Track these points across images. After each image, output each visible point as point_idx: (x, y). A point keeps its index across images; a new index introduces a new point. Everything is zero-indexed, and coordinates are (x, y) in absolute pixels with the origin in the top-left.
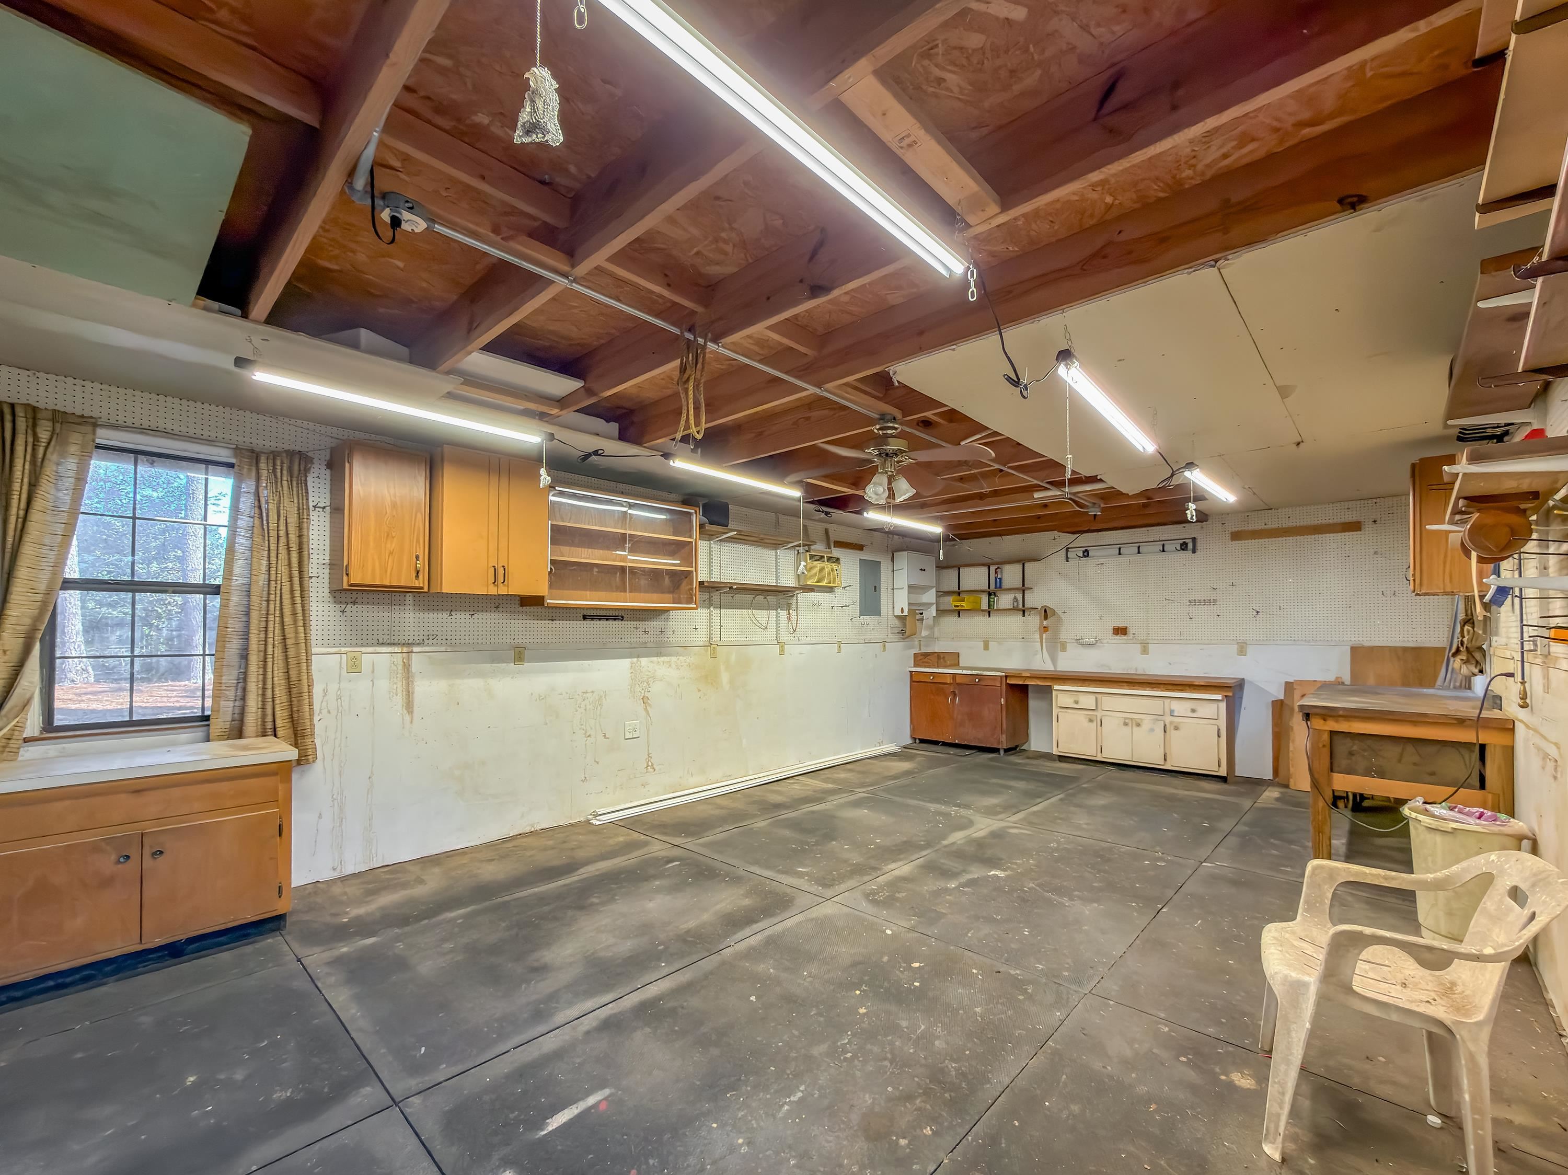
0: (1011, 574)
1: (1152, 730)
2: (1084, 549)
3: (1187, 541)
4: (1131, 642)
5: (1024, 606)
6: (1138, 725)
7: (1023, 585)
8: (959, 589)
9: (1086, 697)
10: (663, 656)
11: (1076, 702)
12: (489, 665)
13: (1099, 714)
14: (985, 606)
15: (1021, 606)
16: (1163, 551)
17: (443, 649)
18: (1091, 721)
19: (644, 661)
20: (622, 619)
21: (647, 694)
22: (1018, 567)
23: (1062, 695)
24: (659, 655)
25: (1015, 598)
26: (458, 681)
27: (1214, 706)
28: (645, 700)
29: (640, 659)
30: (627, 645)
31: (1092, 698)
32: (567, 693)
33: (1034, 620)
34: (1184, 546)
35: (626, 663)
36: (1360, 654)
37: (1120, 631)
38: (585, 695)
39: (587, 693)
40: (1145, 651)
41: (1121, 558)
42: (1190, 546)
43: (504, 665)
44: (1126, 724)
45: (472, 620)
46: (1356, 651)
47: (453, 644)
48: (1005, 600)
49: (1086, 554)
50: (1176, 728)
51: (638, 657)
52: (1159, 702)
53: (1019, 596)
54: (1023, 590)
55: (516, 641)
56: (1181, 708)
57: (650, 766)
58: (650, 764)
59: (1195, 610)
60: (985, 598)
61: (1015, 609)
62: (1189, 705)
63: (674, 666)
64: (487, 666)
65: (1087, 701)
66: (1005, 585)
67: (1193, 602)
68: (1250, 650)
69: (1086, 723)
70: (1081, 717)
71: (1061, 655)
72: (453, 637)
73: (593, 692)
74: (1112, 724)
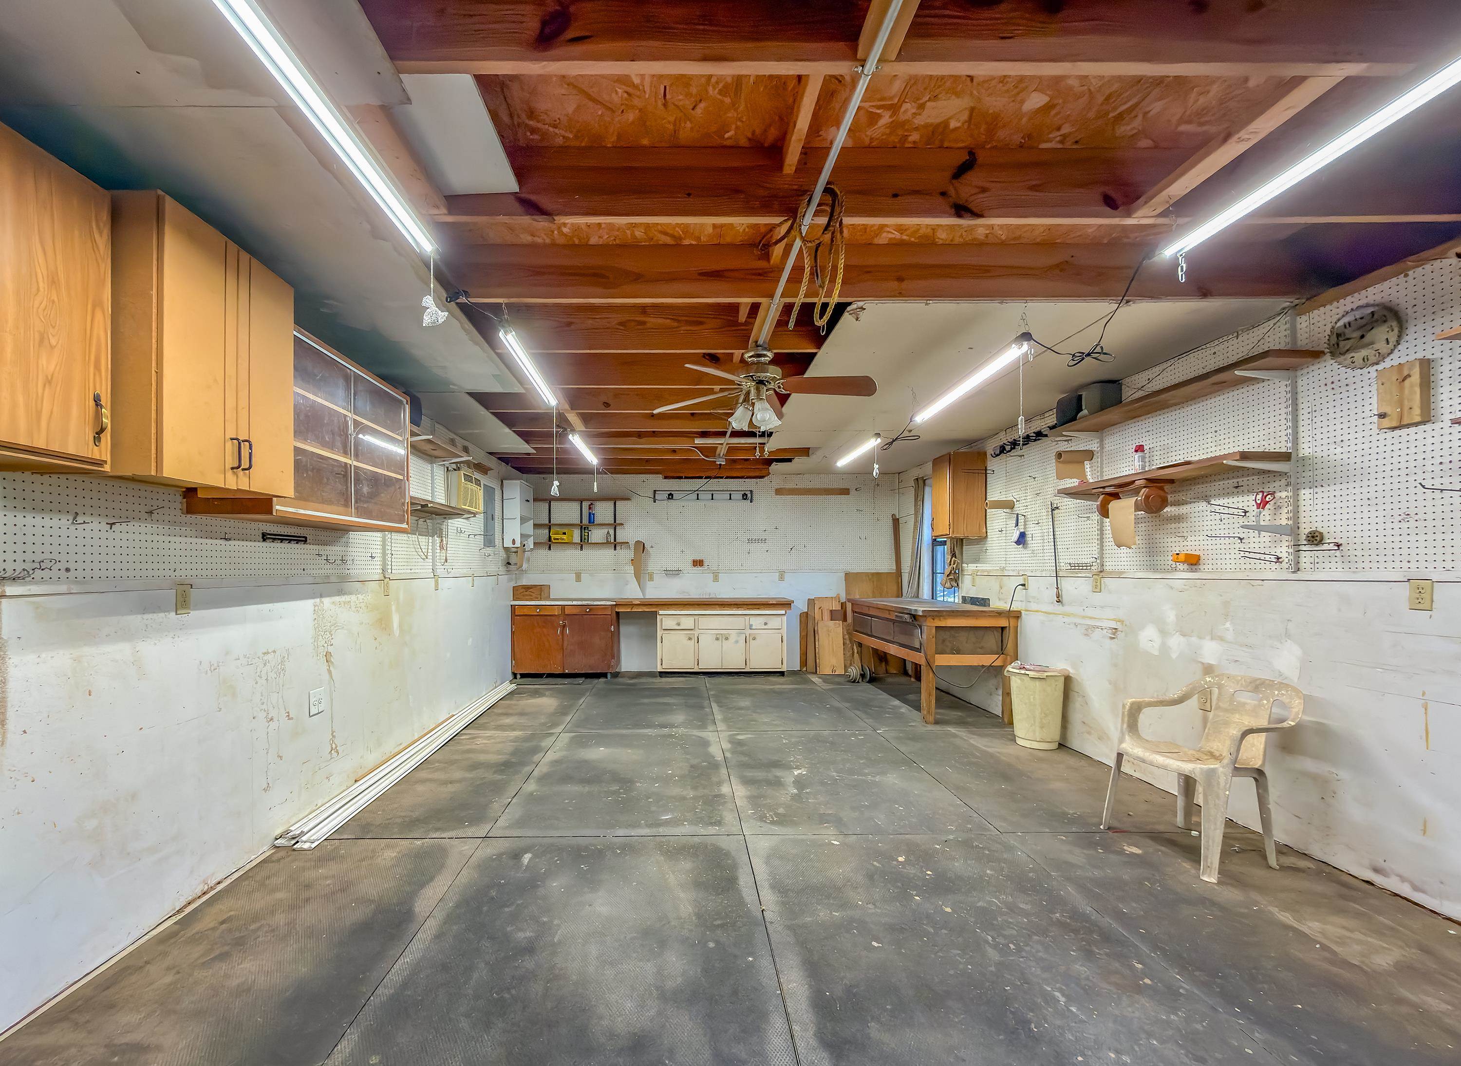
0: (604, 512)
1: (737, 642)
2: (669, 492)
3: (747, 492)
4: (706, 572)
5: (615, 540)
6: (727, 639)
7: (615, 521)
8: (550, 522)
9: (687, 619)
10: (344, 594)
11: (679, 624)
12: (139, 616)
13: (696, 633)
14: (577, 539)
15: (612, 541)
16: (730, 499)
17: (63, 588)
18: (690, 639)
19: (327, 601)
20: (304, 540)
21: (330, 649)
22: (611, 504)
23: (666, 620)
24: (340, 592)
25: (608, 533)
26: (87, 651)
27: (779, 619)
28: (328, 655)
29: (323, 599)
30: (311, 580)
31: (692, 619)
32: (245, 656)
33: (625, 554)
34: (745, 497)
35: (308, 605)
36: (850, 578)
37: (698, 563)
38: (265, 658)
39: (268, 653)
40: (716, 579)
41: (699, 502)
42: (749, 495)
43: (162, 615)
44: (717, 639)
45: (110, 534)
46: (848, 575)
47: (80, 578)
48: (597, 535)
49: (671, 496)
50: (754, 639)
51: (321, 596)
52: (741, 619)
53: (612, 532)
54: (615, 525)
55: (177, 573)
56: (757, 622)
57: (334, 749)
58: (334, 746)
59: (753, 547)
60: (576, 534)
61: (608, 543)
62: (762, 620)
63: (353, 608)
64: (136, 620)
65: (687, 623)
66: (598, 519)
67: (750, 541)
68: (786, 576)
69: (685, 641)
70: (681, 636)
71: (649, 584)
72: (80, 566)
73: (274, 652)
74: (706, 640)
